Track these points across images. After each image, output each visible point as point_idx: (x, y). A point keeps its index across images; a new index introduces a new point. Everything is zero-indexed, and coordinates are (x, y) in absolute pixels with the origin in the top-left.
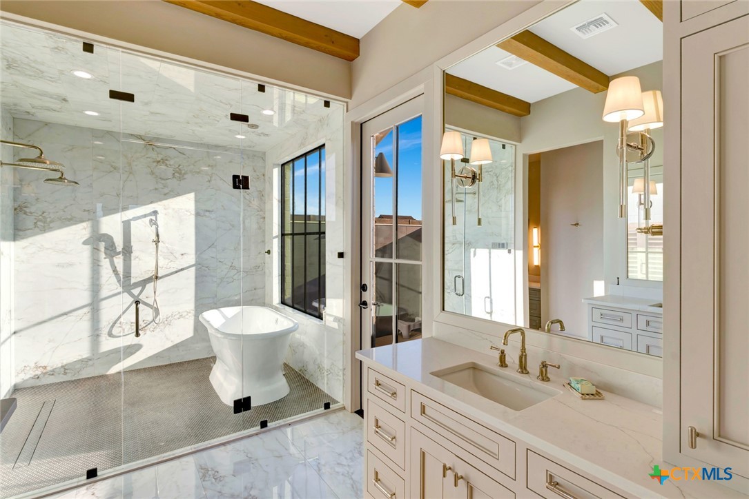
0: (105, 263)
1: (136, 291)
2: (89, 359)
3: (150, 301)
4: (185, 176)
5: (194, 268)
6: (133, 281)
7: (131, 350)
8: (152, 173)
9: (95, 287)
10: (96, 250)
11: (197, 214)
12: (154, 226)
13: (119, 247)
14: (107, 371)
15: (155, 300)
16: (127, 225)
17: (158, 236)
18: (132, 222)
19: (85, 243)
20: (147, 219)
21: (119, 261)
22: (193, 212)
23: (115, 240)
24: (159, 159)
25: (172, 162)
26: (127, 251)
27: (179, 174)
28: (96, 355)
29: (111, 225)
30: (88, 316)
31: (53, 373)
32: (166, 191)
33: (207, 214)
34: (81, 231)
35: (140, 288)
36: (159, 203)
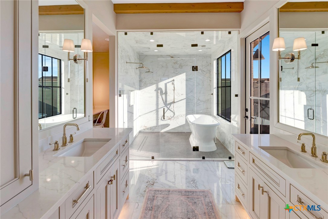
0: (160, 97)
1: (168, 106)
2: (156, 126)
3: (172, 110)
4: (183, 67)
5: (185, 99)
6: (168, 103)
7: (167, 125)
8: (173, 67)
9: (157, 104)
10: (157, 93)
11: (187, 80)
12: (173, 85)
13: (164, 92)
14: (161, 130)
15: (174, 110)
16: (166, 85)
17: (174, 88)
18: (167, 84)
19: (155, 91)
20: (172, 82)
21: (164, 96)
22: (185, 80)
23: (163, 90)
24: (175, 62)
25: (179, 63)
26: (166, 93)
27: (181, 66)
28: (157, 126)
29: (162, 85)
30: (156, 113)
31: (148, 129)
32: (177, 73)
33: (190, 80)
34: (154, 87)
35: (169, 106)
36: (175, 77)
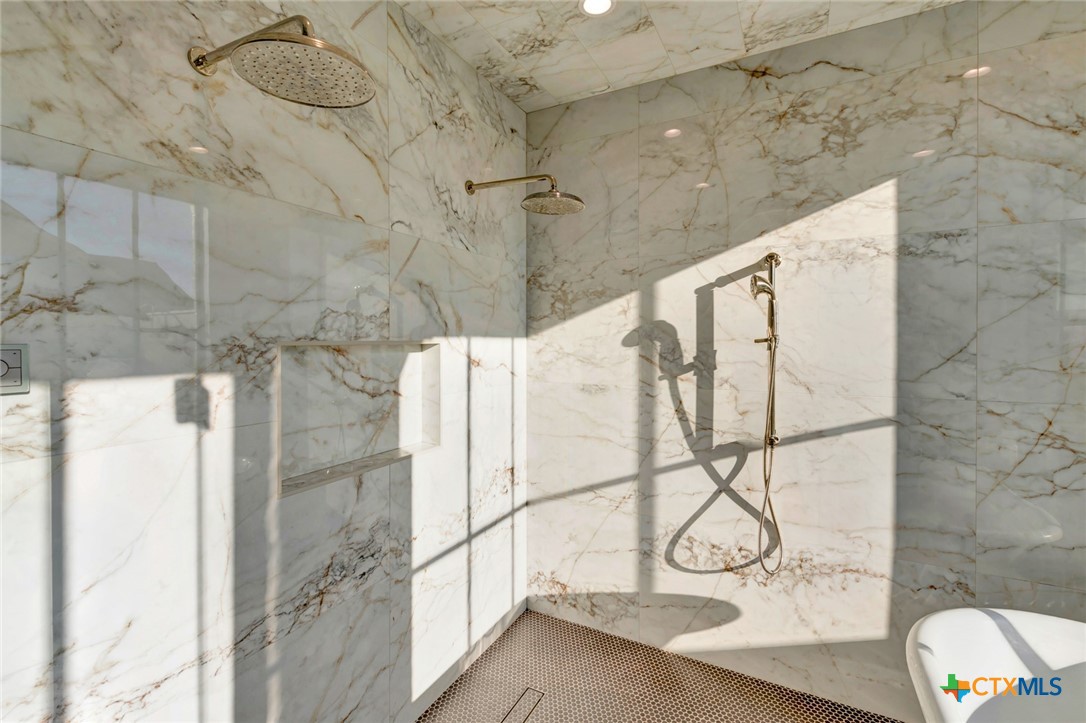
0: (663, 388)
1: (724, 466)
2: (633, 599)
3: (757, 501)
4: (861, 138)
6: (717, 441)
8: (765, 153)
9: (647, 444)
10: (646, 359)
11: (904, 251)
12: (764, 298)
13: (689, 354)
14: (668, 639)
15: (767, 500)
16: (705, 297)
17: (772, 323)
18: (716, 291)
19: (627, 342)
21: (688, 385)
22: (890, 245)
23: (680, 336)
24: (782, 109)
25: (819, 106)
26: (705, 365)
27: (843, 133)
28: (643, 600)
29: (675, 300)
30: (631, 506)
31: (574, 601)
32: (802, 193)
33: (940, 245)
34: (620, 314)
35: (732, 461)
36: (782, 231)
